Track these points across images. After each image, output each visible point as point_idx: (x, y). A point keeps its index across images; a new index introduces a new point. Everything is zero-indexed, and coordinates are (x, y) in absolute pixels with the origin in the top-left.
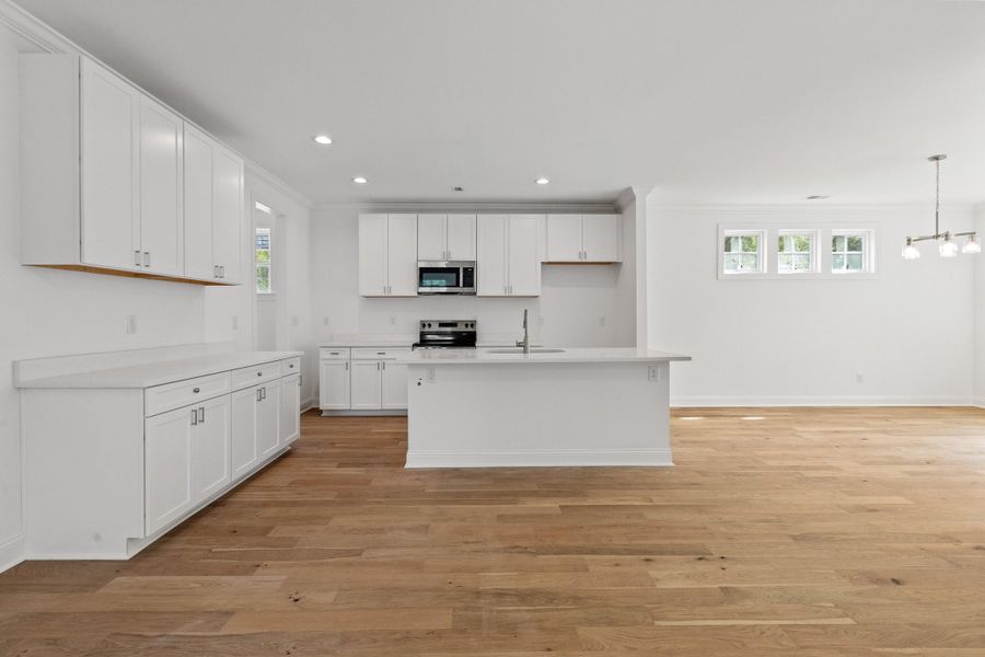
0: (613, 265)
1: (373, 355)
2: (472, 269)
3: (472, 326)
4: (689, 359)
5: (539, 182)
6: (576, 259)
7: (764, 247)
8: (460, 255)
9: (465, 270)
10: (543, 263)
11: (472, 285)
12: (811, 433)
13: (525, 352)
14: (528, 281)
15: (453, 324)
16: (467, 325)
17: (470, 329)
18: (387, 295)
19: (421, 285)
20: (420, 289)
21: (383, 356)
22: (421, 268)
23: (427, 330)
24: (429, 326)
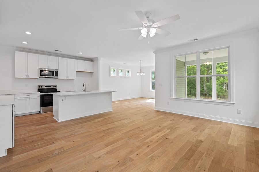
0: (91, 73)
1: (25, 96)
2: (58, 72)
3: (56, 87)
4: (116, 91)
5: (80, 53)
6: (84, 71)
7: (117, 71)
8: (53, 68)
9: (56, 72)
10: (76, 71)
11: (57, 76)
12: (126, 103)
13: (85, 92)
14: (73, 75)
15: (50, 86)
16: (54, 87)
17: (55, 88)
18: (27, 78)
19: (41, 75)
20: (40, 76)
21: (29, 96)
22: (40, 70)
23: (40, 88)
24: (42, 87)
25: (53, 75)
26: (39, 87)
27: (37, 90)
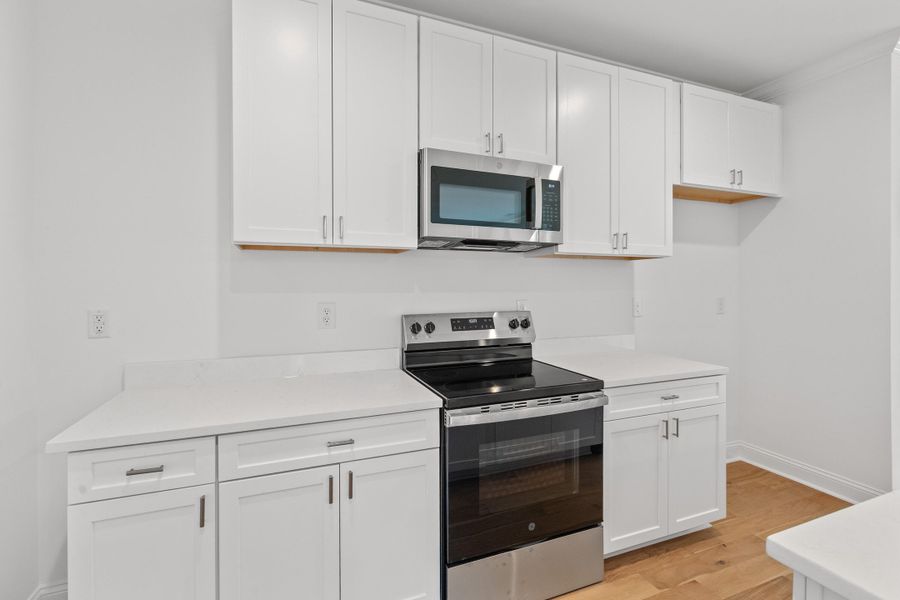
2: (559, 185)
3: (525, 324)
9: (546, 185)
11: (557, 227)
15: (486, 323)
16: (512, 324)
18: (329, 243)
19: (436, 218)
20: (430, 229)
21: (345, 450)
22: (434, 170)
23: (423, 338)
24: (430, 328)
25: (528, 219)
26: (416, 329)
27: (396, 357)
